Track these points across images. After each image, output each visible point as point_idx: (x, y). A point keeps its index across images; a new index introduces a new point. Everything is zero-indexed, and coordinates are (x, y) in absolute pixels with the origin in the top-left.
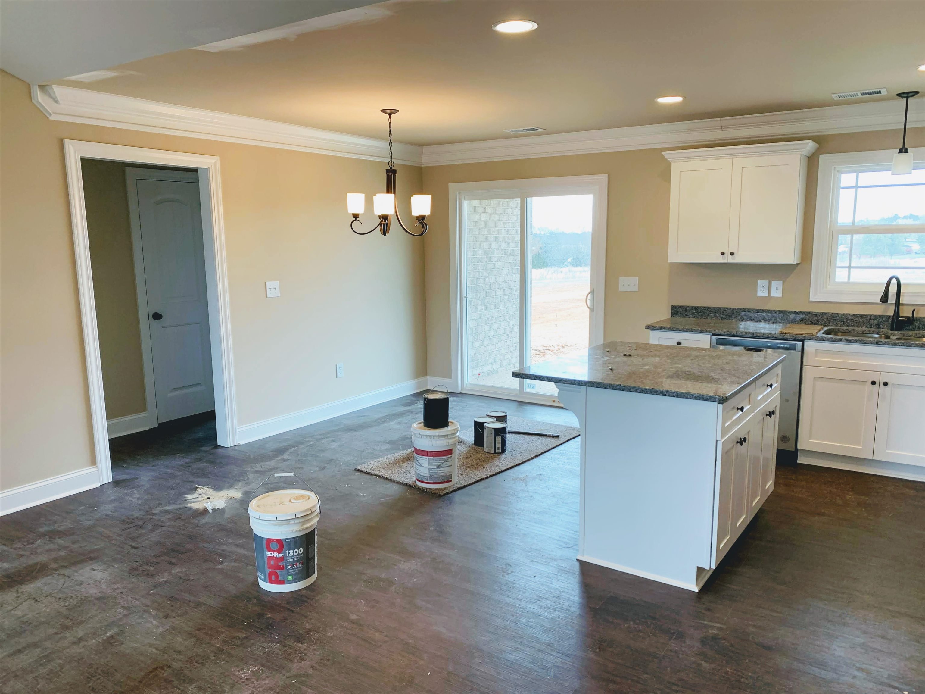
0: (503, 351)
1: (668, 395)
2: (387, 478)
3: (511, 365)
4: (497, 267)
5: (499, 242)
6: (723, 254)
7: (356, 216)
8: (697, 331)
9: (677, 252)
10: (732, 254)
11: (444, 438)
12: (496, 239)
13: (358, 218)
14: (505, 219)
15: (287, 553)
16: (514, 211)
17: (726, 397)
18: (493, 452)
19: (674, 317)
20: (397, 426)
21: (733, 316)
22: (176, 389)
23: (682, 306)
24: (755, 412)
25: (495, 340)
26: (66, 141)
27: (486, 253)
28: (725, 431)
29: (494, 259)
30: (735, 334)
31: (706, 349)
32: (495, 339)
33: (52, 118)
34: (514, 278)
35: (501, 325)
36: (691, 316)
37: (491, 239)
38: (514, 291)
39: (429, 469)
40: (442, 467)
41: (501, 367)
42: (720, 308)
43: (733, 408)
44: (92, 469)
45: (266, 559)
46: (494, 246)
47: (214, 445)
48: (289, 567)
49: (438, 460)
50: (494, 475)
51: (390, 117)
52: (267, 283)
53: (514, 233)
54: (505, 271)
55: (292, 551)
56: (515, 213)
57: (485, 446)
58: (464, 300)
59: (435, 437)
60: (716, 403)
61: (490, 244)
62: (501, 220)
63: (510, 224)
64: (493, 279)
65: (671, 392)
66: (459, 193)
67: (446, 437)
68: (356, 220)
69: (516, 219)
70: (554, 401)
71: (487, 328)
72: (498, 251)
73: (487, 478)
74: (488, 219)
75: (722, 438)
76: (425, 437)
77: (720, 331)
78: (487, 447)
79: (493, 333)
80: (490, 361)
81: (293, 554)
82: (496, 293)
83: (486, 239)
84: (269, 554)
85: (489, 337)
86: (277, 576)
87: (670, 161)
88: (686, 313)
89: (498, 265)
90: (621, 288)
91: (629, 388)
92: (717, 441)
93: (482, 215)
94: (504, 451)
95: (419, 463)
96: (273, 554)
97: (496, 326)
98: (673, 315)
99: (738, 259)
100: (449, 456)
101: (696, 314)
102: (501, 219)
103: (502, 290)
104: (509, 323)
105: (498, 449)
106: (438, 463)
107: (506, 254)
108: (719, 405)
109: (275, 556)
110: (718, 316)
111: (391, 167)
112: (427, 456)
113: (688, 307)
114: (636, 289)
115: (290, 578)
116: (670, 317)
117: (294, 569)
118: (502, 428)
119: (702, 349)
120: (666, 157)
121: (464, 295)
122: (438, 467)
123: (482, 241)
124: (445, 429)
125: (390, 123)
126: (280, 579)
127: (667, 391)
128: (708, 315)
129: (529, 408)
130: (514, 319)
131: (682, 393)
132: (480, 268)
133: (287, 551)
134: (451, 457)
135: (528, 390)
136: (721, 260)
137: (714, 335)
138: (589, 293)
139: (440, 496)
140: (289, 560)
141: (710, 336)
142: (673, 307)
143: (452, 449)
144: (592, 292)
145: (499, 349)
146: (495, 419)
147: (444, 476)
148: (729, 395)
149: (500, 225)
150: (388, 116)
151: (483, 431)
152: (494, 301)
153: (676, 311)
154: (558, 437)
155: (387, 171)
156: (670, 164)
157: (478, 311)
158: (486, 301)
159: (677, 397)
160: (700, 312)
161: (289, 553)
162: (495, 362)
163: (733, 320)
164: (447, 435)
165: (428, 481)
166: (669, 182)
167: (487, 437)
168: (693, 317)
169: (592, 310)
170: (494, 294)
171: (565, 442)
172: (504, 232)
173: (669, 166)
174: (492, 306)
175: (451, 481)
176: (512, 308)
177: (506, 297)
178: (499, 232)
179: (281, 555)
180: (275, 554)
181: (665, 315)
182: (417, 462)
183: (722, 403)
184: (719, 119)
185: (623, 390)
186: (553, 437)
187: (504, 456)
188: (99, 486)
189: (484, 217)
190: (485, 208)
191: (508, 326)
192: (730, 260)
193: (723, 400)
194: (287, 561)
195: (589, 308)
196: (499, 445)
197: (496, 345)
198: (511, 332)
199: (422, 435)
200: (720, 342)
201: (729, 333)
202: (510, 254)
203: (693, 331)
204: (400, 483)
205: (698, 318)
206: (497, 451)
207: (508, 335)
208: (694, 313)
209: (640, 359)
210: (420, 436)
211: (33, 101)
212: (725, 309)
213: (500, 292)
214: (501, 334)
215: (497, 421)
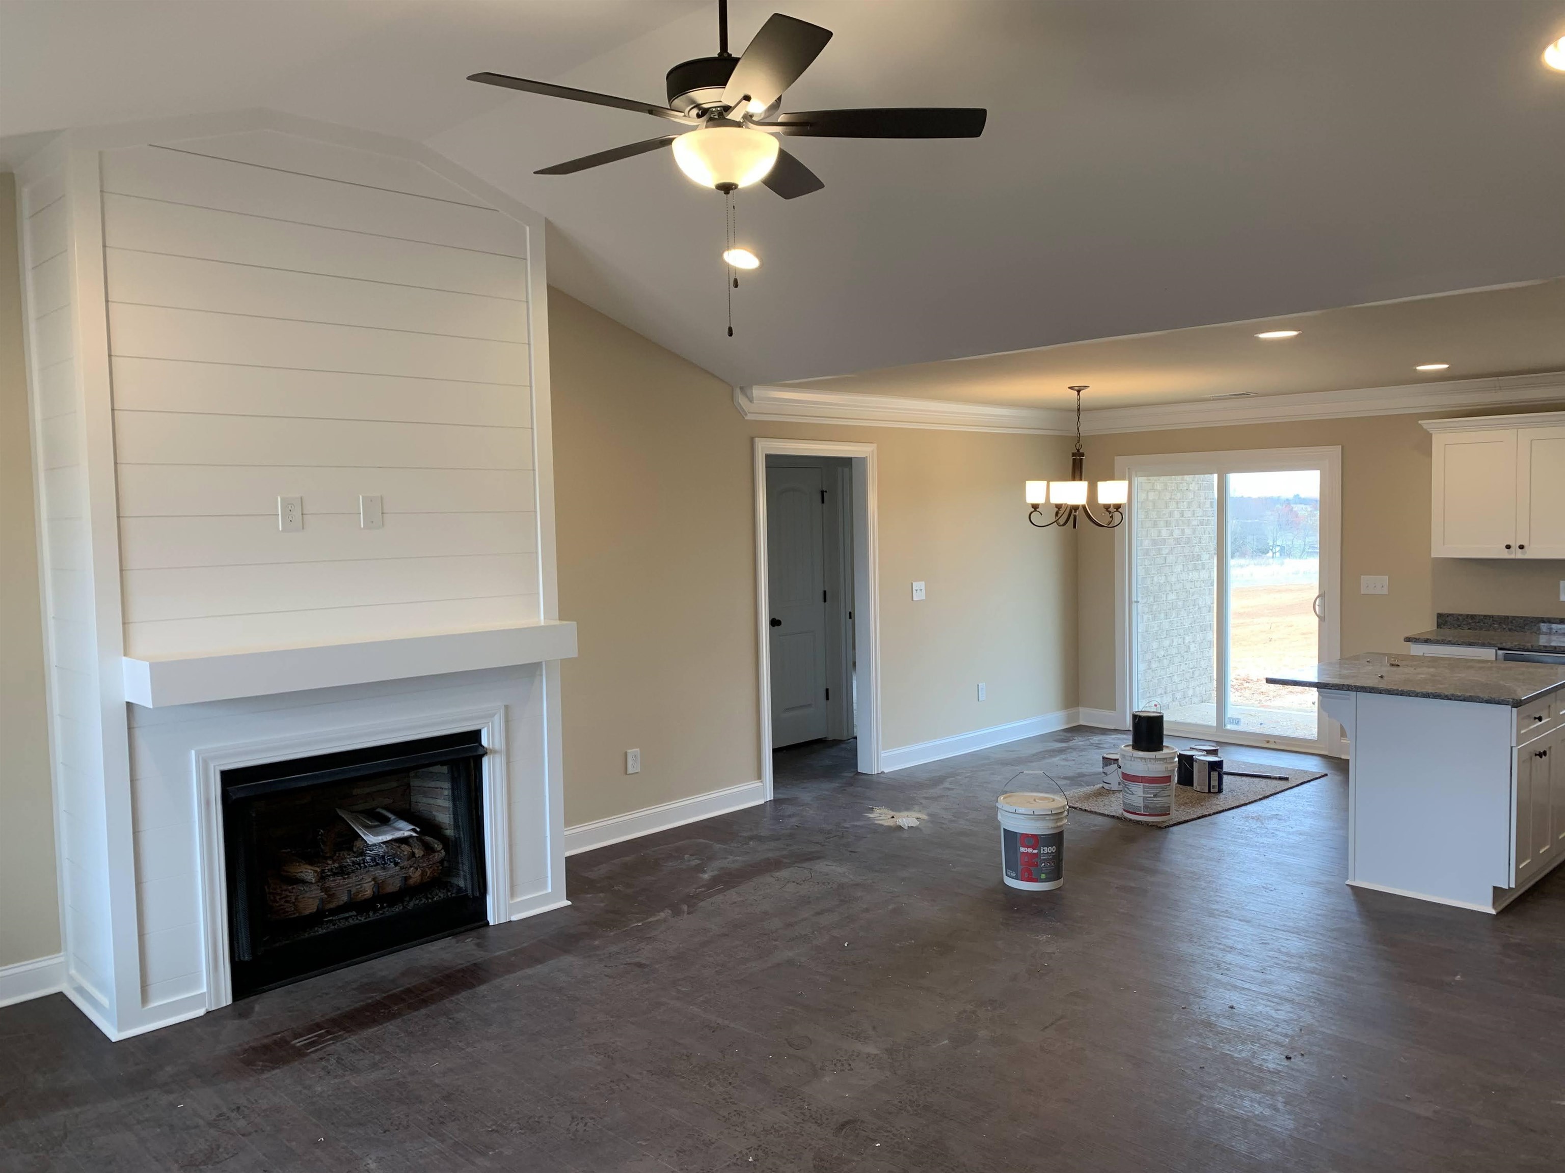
0: (1176, 679)
1: (1453, 698)
2: (1085, 810)
3: (1187, 699)
4: (1168, 561)
5: (1172, 528)
6: (1508, 547)
7: (1035, 507)
8: (1477, 645)
9: (1444, 544)
10: (1521, 547)
11: (1162, 762)
12: (1167, 524)
13: (1037, 508)
14: (1179, 498)
15: (1042, 850)
16: (1190, 485)
17: (1521, 700)
18: (1207, 791)
19: (1441, 628)
20: (1063, 763)
21: (1526, 627)
22: (788, 710)
23: (1453, 614)
24: (1558, 727)
25: (1166, 662)
26: (757, 440)
27: (1154, 542)
28: (1520, 739)
29: (1165, 552)
30: (1530, 647)
31: (1493, 661)
32: (1165, 660)
33: (749, 417)
34: (1190, 577)
35: (1173, 642)
36: (1466, 627)
37: (1162, 523)
38: (1190, 595)
39: (1144, 797)
40: (1159, 797)
41: (1173, 701)
42: (1508, 617)
43: (1529, 716)
44: (757, 784)
45: (1019, 855)
46: (1165, 533)
47: (854, 772)
48: (1043, 864)
49: (1155, 787)
50: (1217, 813)
51: (1079, 394)
52: (914, 584)
53: (1190, 516)
54: (1179, 568)
55: (1046, 848)
56: (1191, 488)
57: (1195, 784)
58: (1134, 605)
59: (1152, 761)
60: (1510, 707)
61: (1160, 532)
62: (1174, 499)
63: (1185, 503)
64: (1163, 578)
65: (1457, 696)
66: (1129, 469)
67: (1165, 761)
68: (1035, 510)
69: (1192, 497)
70: (1268, 742)
71: (1155, 645)
72: (1169, 541)
73: (1210, 815)
74: (1157, 498)
75: (1518, 745)
76: (1139, 760)
77: (1508, 645)
78: (1198, 785)
79: (1163, 653)
80: (1160, 691)
81: (1047, 852)
82: (1166, 597)
83: (1155, 525)
84: (1023, 850)
85: (1158, 657)
86: (1030, 873)
87: (1431, 432)
88: (1459, 623)
89: (1170, 558)
90: (1363, 591)
91: (1409, 692)
92: (1512, 747)
93: (1149, 493)
94: (1220, 790)
95: (1130, 791)
96: (1027, 850)
97: (1166, 643)
98: (1439, 626)
99: (1529, 554)
100: (1168, 784)
101: (1473, 624)
102: (1173, 497)
103: (1175, 593)
104: (1184, 639)
105: (1214, 787)
106: (1155, 791)
107: (1179, 544)
108: (1513, 709)
109: (1029, 852)
110: (1504, 627)
111: (1078, 450)
112: (1142, 783)
113: (1462, 615)
114: (1385, 591)
115: (1043, 876)
116: (1435, 628)
117: (1046, 867)
118: (1219, 761)
119: (1487, 661)
120: (1425, 427)
121: (1134, 599)
122: (1155, 796)
123: (1149, 527)
124: (1161, 752)
125: (1079, 400)
126: (1033, 877)
127: (1453, 695)
128: (1491, 626)
129: (1233, 749)
130: (1190, 634)
131: (1470, 696)
132: (1146, 564)
133: (1042, 848)
134: (1170, 785)
135: (1229, 727)
136: (1506, 555)
137: (1500, 649)
138: (1318, 597)
139: (1160, 828)
140: (1043, 858)
141: (1494, 650)
142: (1440, 616)
143: (1170, 776)
144: (1321, 596)
145: (1171, 675)
146: (1206, 753)
147: (1161, 807)
148: (1523, 698)
149: (1173, 506)
150: (1076, 393)
151: (1192, 767)
152: (1165, 609)
153: (1443, 620)
154: (1286, 779)
155: (1074, 455)
156: (1431, 435)
157: (1144, 621)
158: (1155, 607)
159: (1464, 701)
160: (1479, 622)
161: (1044, 850)
162: (1166, 693)
163: (1526, 632)
164: (1166, 759)
165: (1142, 813)
166: (1430, 454)
167: (1199, 772)
168: (1469, 629)
169: (1322, 619)
170: (1164, 599)
171: (1298, 785)
172: (1177, 515)
173: (1428, 437)
174: (1162, 615)
175: (1169, 814)
176: (1188, 618)
177: (1180, 603)
178: (1171, 514)
179: (1035, 851)
180: (1030, 850)
181: (1428, 625)
182: (1127, 790)
183: (1516, 707)
184: (1496, 378)
185: (1401, 695)
186: (1281, 779)
187: (1222, 796)
188: (763, 803)
189: (1152, 496)
190: (1154, 483)
191: (1182, 643)
192: (1519, 555)
193: (1517, 704)
194: (1042, 858)
195: (1318, 616)
196: (1214, 783)
197: (1167, 669)
198: (1186, 652)
199: (1134, 757)
200: (1507, 658)
201: (1522, 647)
202: (1186, 544)
203: (1471, 644)
204: (1105, 815)
205: (1476, 629)
206: (1212, 790)
207: (1183, 657)
208: (1470, 623)
209: (1412, 669)
210: (1133, 760)
211: (735, 403)
212: (1514, 618)
213: (1172, 597)
214: (1174, 654)
215: (1207, 754)
